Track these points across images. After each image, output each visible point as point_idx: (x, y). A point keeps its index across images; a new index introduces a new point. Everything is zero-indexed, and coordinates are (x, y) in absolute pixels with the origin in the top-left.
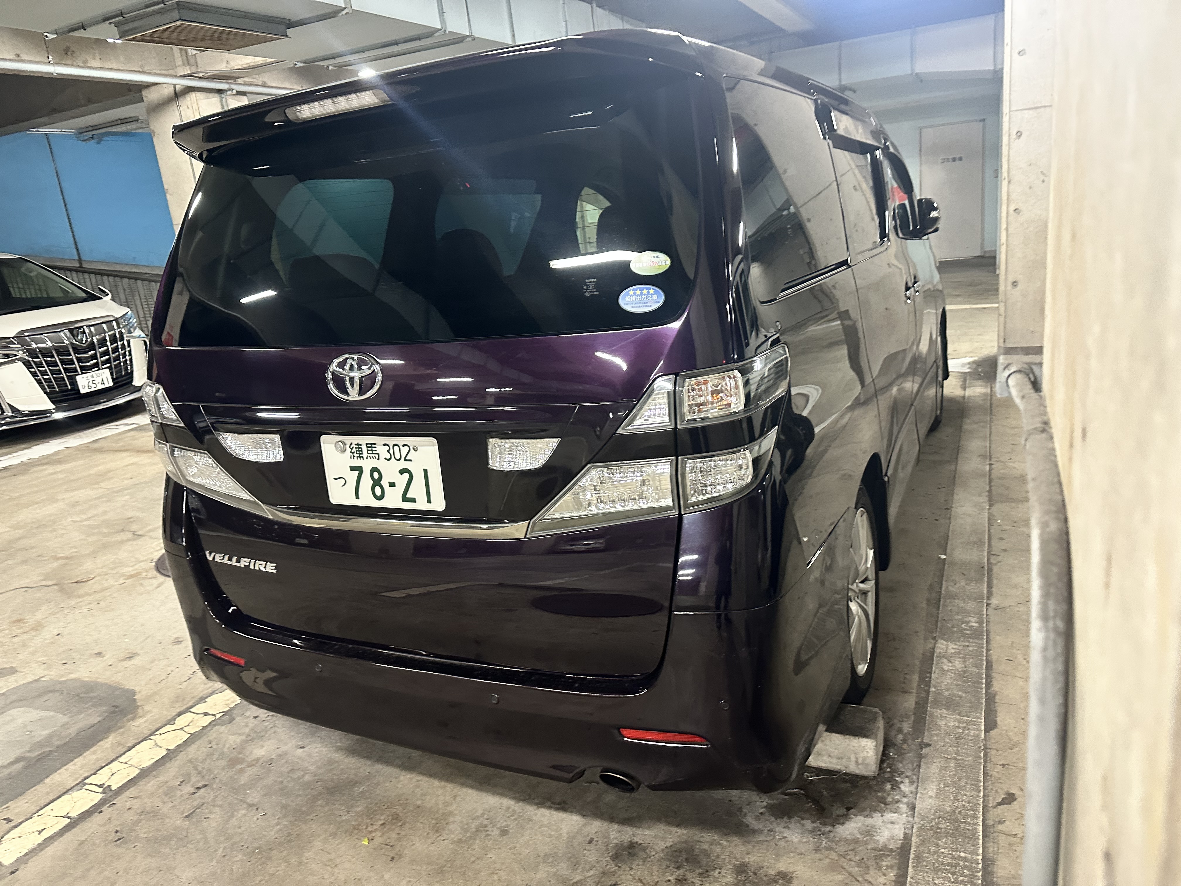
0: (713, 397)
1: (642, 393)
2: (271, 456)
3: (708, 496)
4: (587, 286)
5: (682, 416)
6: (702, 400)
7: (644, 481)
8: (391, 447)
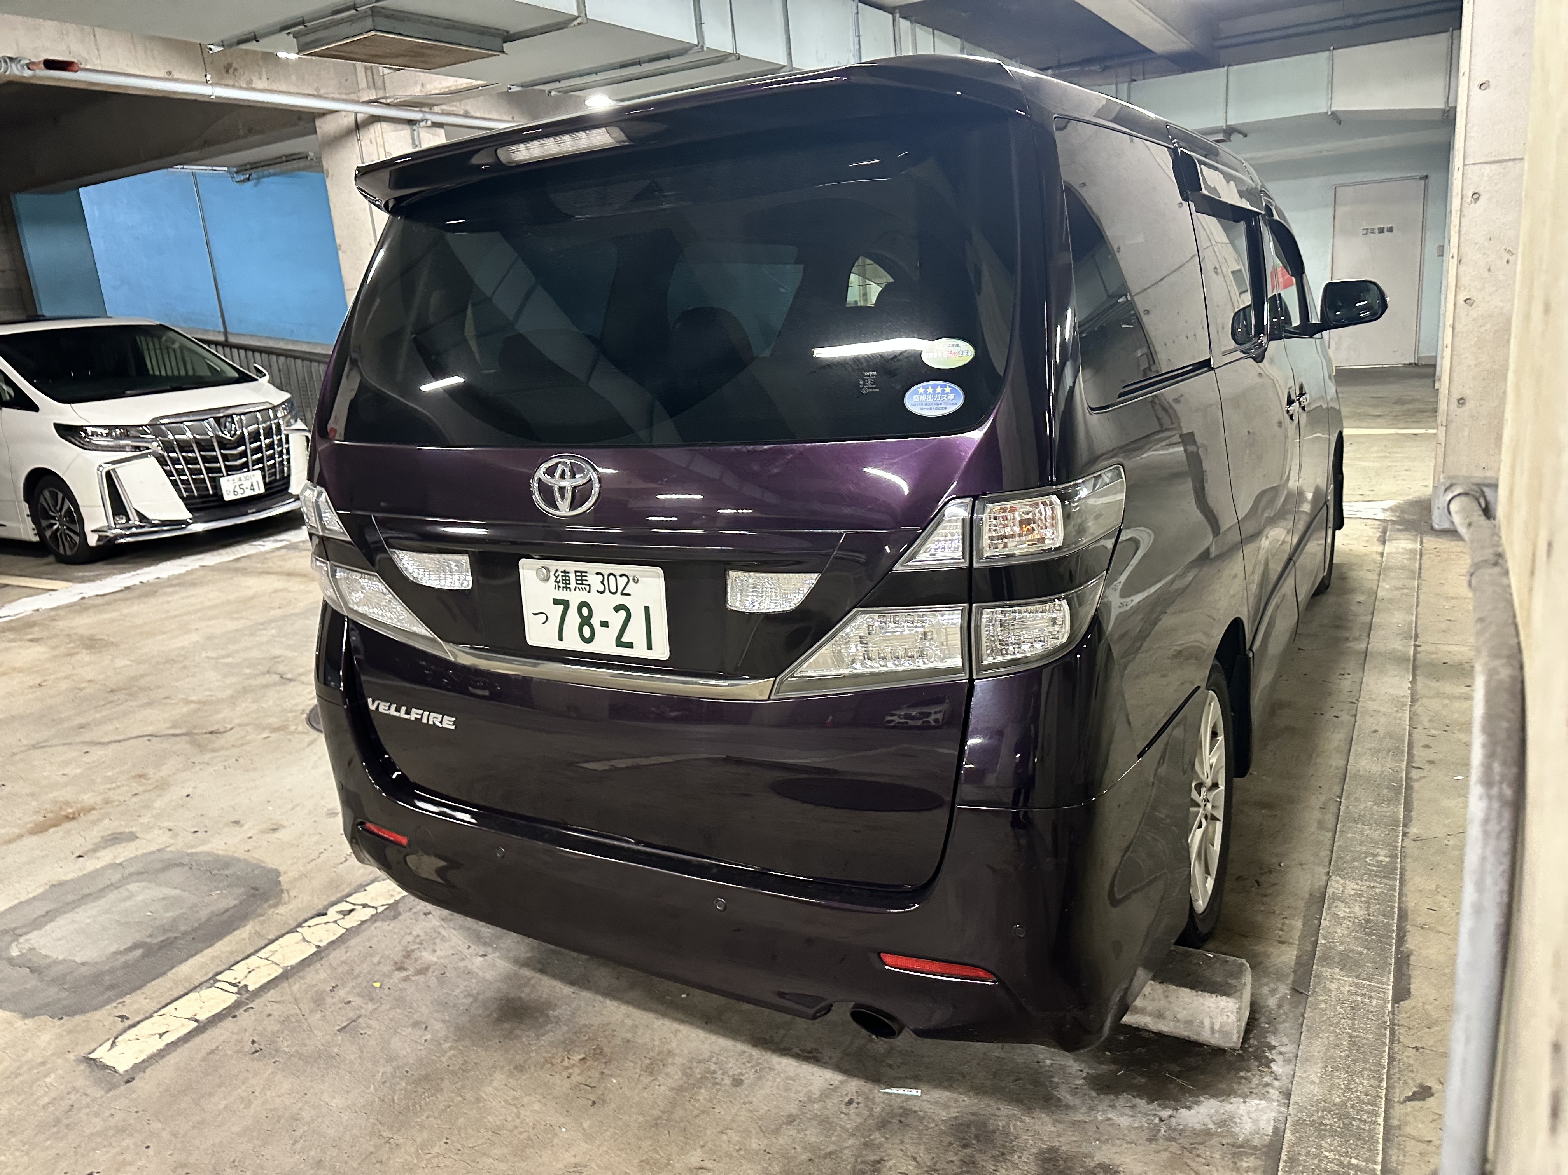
0: (1021, 528)
1: (929, 519)
2: (457, 582)
3: (1009, 657)
4: (864, 380)
5: (981, 552)
6: (1008, 531)
7: (925, 634)
8: (606, 577)
